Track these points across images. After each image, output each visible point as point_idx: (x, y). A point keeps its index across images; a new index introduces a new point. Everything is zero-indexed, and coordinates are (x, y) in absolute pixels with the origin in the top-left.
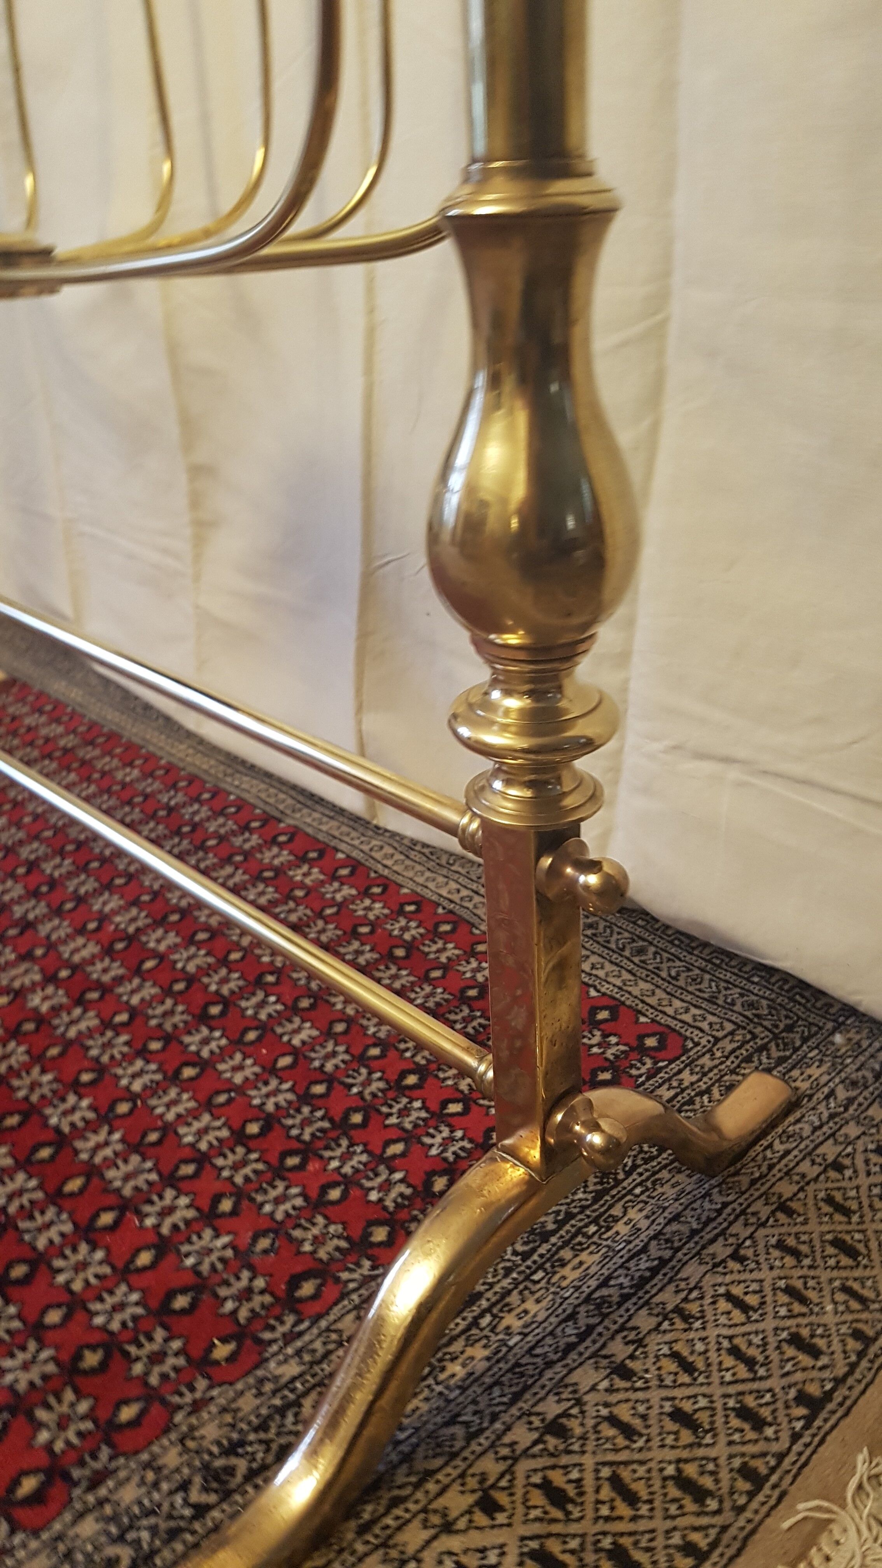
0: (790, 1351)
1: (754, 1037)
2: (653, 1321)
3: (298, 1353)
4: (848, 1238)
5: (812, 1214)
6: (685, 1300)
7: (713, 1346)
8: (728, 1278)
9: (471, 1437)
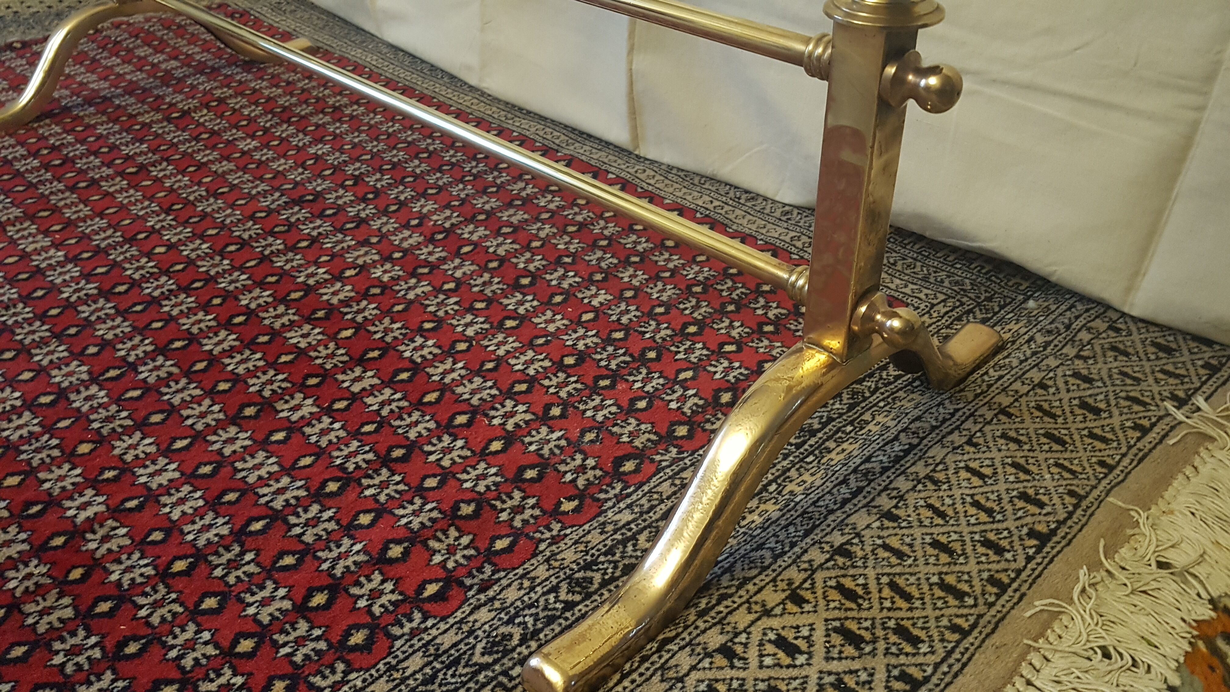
0: (1020, 504)
1: (962, 304)
2: (910, 485)
3: (629, 506)
4: (1056, 432)
5: (1026, 416)
6: (934, 470)
7: (959, 501)
8: (966, 457)
9: (775, 558)
